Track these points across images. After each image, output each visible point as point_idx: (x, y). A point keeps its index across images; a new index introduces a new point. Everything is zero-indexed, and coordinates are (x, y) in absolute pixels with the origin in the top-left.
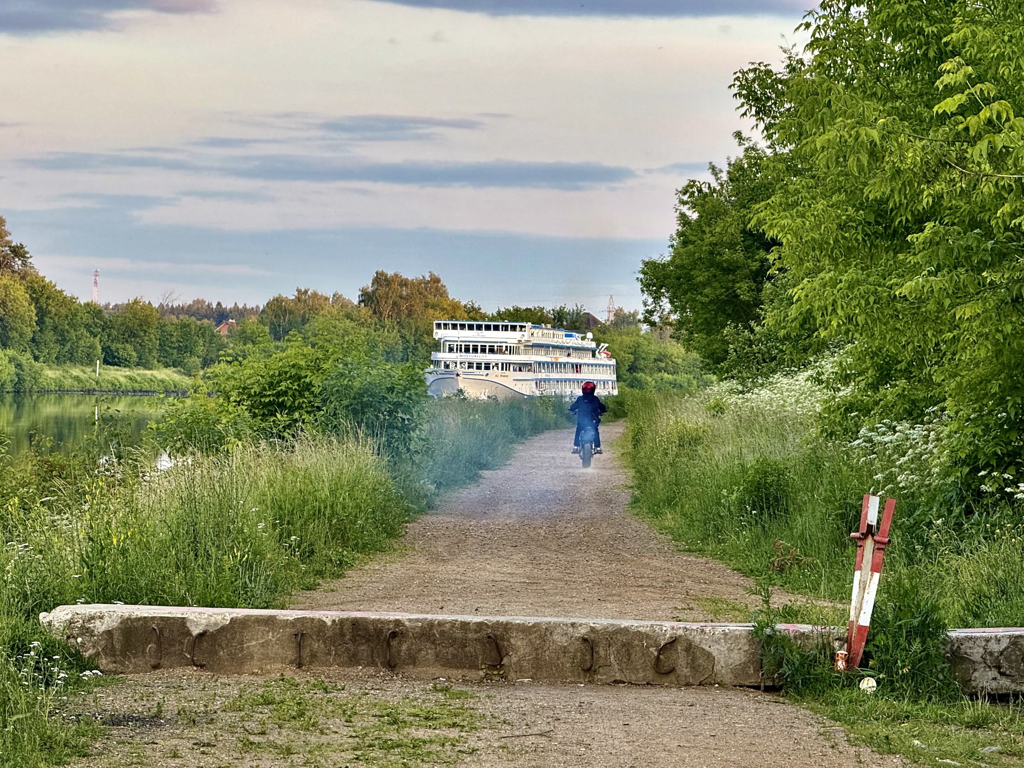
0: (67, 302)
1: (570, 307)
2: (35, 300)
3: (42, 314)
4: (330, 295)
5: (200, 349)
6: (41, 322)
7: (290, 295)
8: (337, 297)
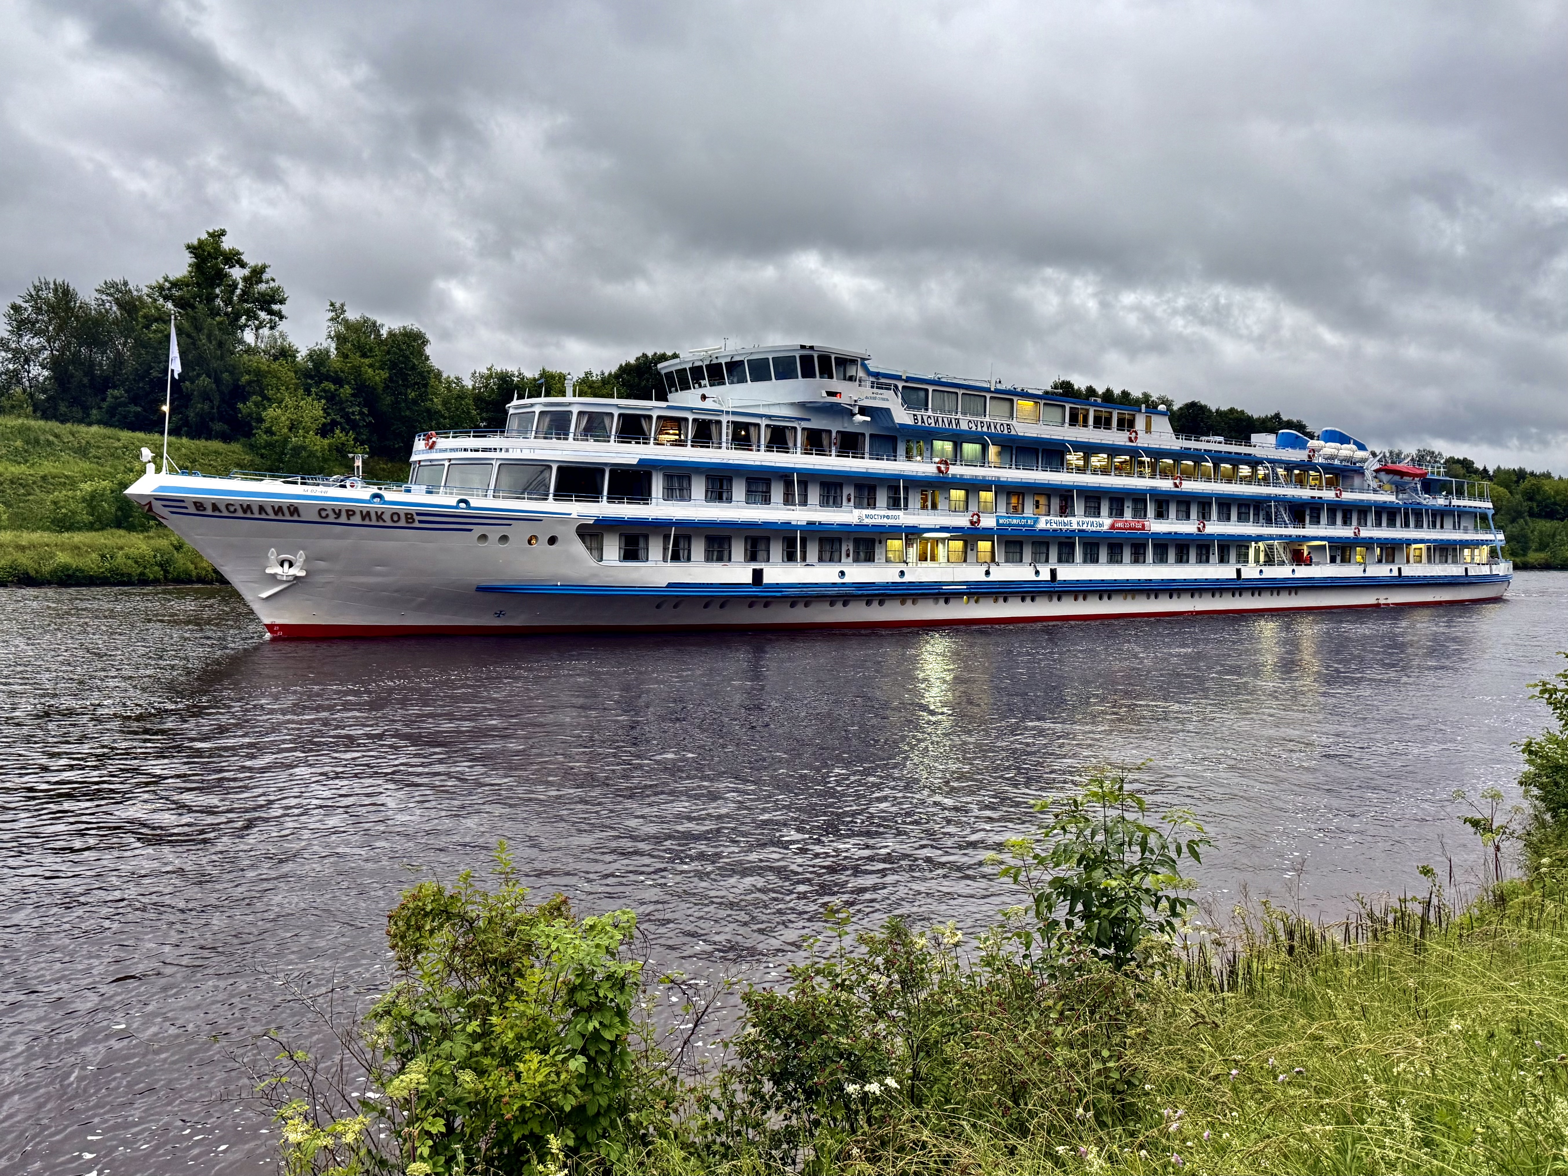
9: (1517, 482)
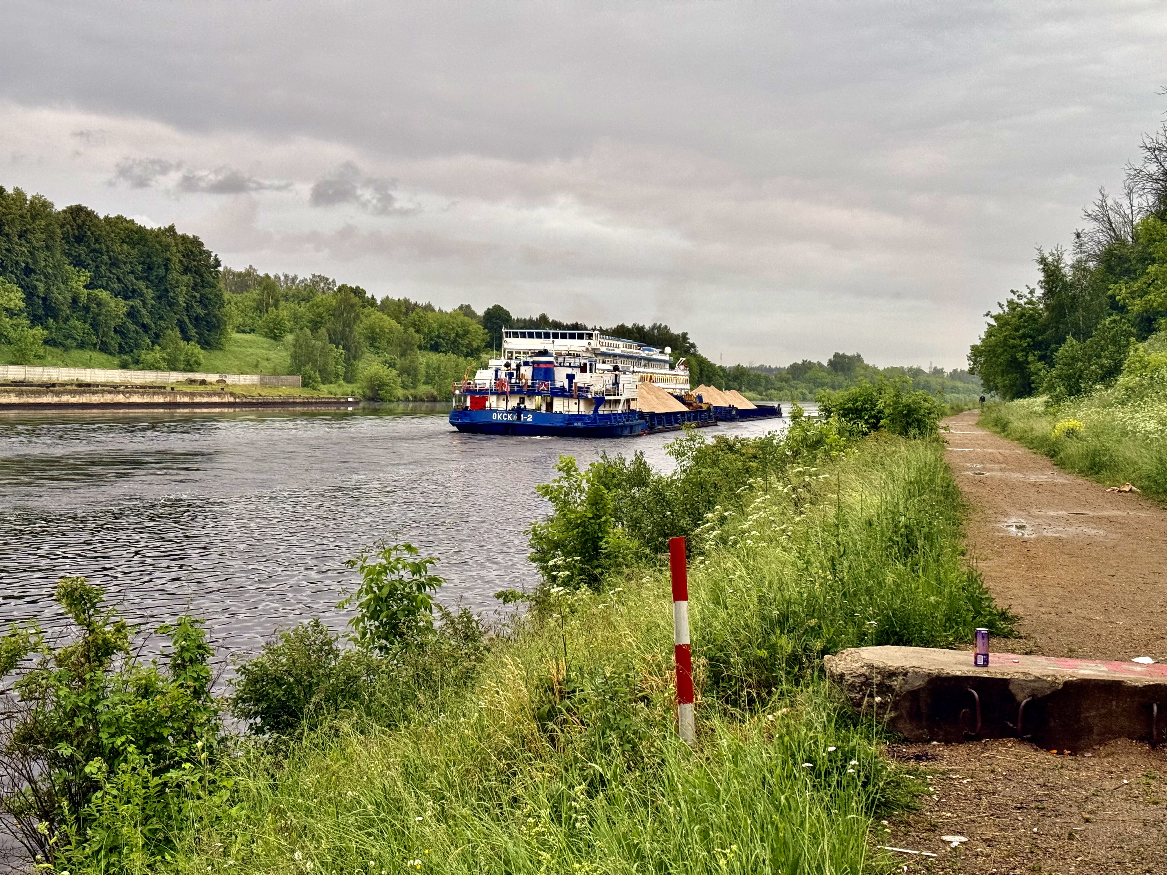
0: (711, 366)
1: (915, 366)
2: (699, 365)
3: (702, 370)
4: (815, 362)
5: (763, 384)
6: (701, 373)
7: (800, 362)
8: (819, 363)
9: (406, 314)
